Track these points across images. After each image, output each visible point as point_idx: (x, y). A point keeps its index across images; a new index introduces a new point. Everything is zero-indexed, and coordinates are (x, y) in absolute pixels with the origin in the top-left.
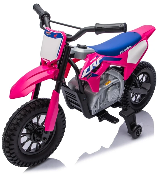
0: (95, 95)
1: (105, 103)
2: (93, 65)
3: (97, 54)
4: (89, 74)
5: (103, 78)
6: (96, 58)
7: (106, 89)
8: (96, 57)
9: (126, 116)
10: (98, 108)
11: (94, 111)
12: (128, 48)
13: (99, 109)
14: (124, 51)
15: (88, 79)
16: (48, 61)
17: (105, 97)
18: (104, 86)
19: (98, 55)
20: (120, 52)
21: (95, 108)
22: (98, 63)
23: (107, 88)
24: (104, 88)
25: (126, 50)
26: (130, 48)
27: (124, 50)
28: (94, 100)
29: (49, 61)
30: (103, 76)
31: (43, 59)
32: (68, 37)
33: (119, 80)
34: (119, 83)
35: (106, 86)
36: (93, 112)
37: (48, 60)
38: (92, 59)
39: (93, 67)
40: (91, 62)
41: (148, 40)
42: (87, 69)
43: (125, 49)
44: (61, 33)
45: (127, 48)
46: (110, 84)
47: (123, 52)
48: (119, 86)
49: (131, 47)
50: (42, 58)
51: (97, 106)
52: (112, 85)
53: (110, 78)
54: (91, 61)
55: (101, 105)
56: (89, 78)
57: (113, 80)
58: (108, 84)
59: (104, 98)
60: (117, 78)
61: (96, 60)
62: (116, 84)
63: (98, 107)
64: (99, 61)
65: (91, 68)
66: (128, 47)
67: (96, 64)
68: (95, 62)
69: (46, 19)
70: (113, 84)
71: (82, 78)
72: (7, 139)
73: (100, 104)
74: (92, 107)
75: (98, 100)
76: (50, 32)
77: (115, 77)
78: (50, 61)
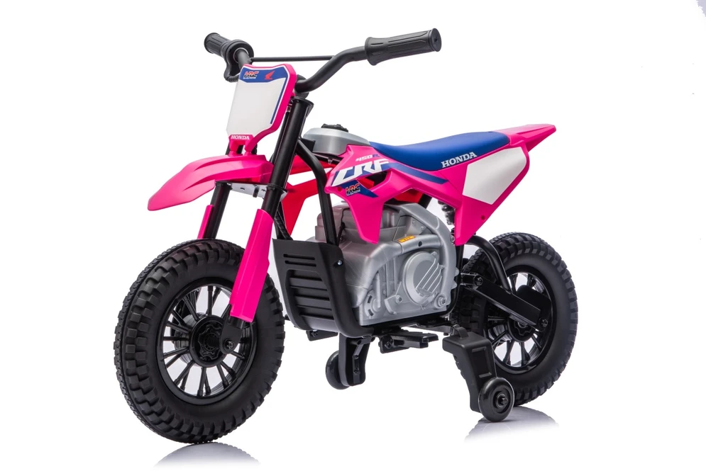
0: (370, 259)
1: (398, 297)
2: (363, 167)
3: (376, 153)
4: (353, 182)
5: (393, 224)
6: (371, 156)
7: (399, 253)
8: (373, 156)
9: (463, 346)
10: (376, 303)
11: (368, 314)
12: (466, 157)
13: (379, 306)
14: (453, 161)
15: (348, 195)
16: (248, 138)
17: (400, 279)
18: (397, 245)
19: (379, 155)
20: (443, 163)
21: (369, 302)
22: (378, 169)
23: (404, 251)
24: (396, 249)
25: (461, 160)
26: (473, 160)
27: (453, 159)
28: (367, 274)
29: (251, 136)
30: (393, 217)
31: (233, 137)
32: (300, 81)
33: (439, 240)
34: (440, 249)
35: (402, 244)
36: (364, 315)
37: (246, 135)
38: (361, 156)
39: (363, 171)
40: (357, 160)
41: (531, 153)
42: (348, 171)
43: (457, 158)
44: (283, 68)
45: (464, 156)
46: (413, 244)
47: (451, 166)
48: (441, 261)
49: (475, 156)
50: (230, 137)
51: (376, 298)
52: (417, 247)
53: (412, 228)
54: (360, 159)
55: (386, 301)
56: (352, 194)
57: (421, 234)
58: (407, 242)
59: (395, 282)
60: (433, 233)
61: (372, 160)
62: (429, 250)
63: (379, 301)
64: (381, 165)
65: (358, 172)
66: (468, 155)
67: (373, 167)
68: (370, 163)
69: (243, 56)
70: (420, 244)
71: (333, 185)
72: (128, 334)
73: (384, 296)
74: (360, 297)
75: (378, 278)
76: (254, 71)
77: (428, 228)
78: (254, 136)
